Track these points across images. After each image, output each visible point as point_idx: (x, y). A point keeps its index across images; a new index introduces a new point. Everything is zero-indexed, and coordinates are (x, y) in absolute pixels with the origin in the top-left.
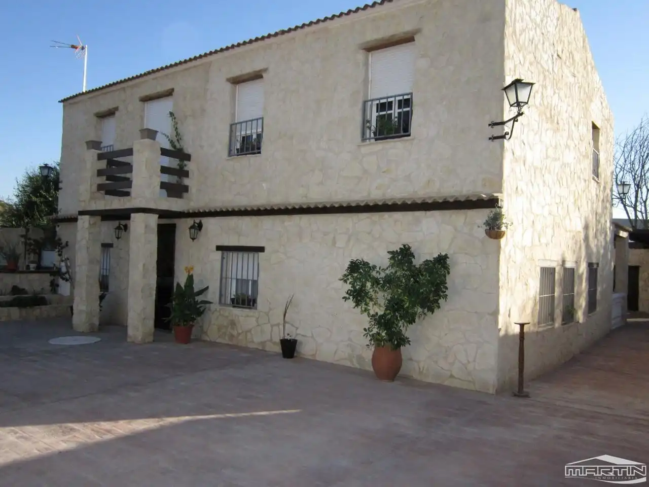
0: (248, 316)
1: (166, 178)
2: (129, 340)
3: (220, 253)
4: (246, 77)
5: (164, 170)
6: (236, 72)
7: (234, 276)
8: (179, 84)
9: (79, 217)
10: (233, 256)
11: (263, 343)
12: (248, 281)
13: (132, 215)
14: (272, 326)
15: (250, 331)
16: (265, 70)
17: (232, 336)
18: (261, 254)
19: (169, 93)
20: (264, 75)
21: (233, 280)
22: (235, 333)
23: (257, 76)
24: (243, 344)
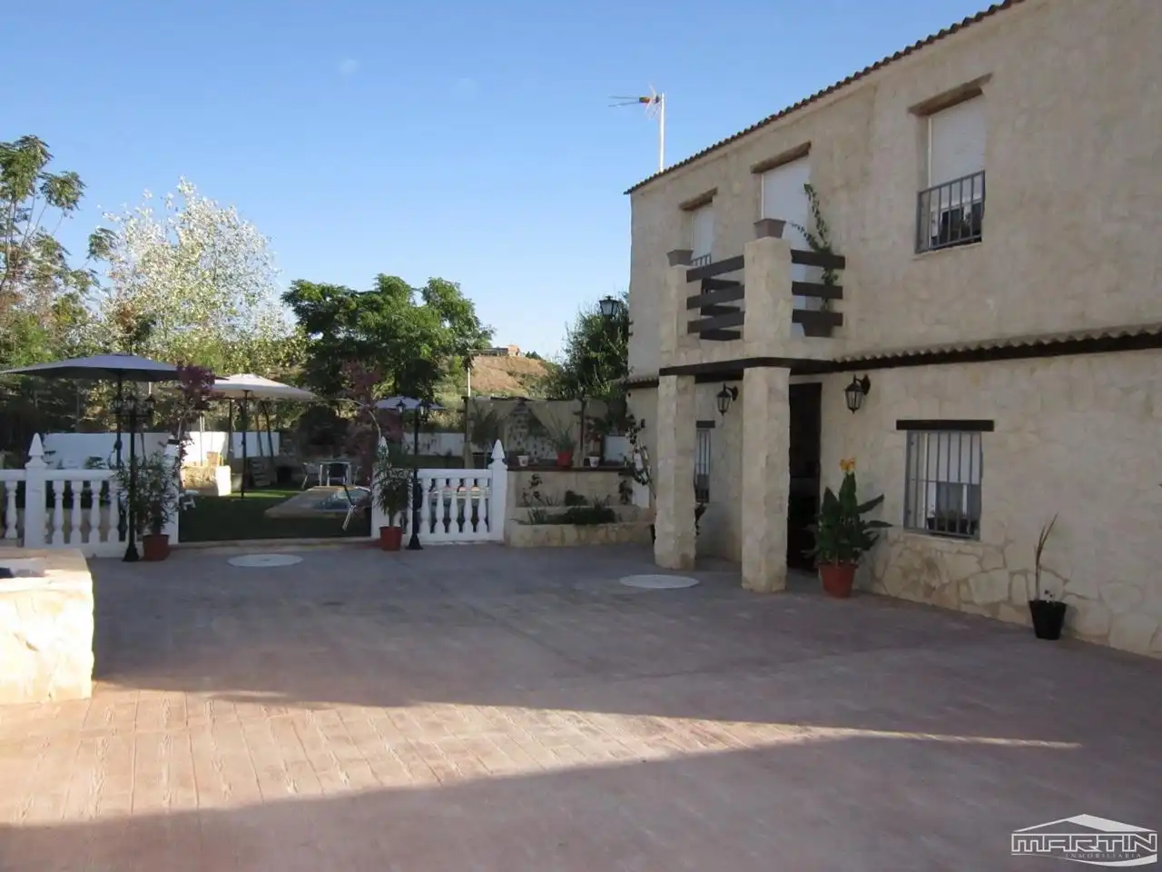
0: (959, 552)
1: (802, 303)
2: (744, 585)
3: (904, 433)
4: (946, 99)
5: (798, 289)
6: (928, 93)
7: (933, 477)
8: (819, 131)
9: (661, 379)
10: (929, 440)
11: (994, 607)
12: (960, 486)
13: (747, 371)
14: (1012, 574)
15: (966, 581)
16: (987, 78)
17: (930, 590)
18: (985, 435)
19: (803, 152)
20: (985, 89)
21: (930, 484)
22: (935, 583)
23: (970, 92)
24: (952, 604)
